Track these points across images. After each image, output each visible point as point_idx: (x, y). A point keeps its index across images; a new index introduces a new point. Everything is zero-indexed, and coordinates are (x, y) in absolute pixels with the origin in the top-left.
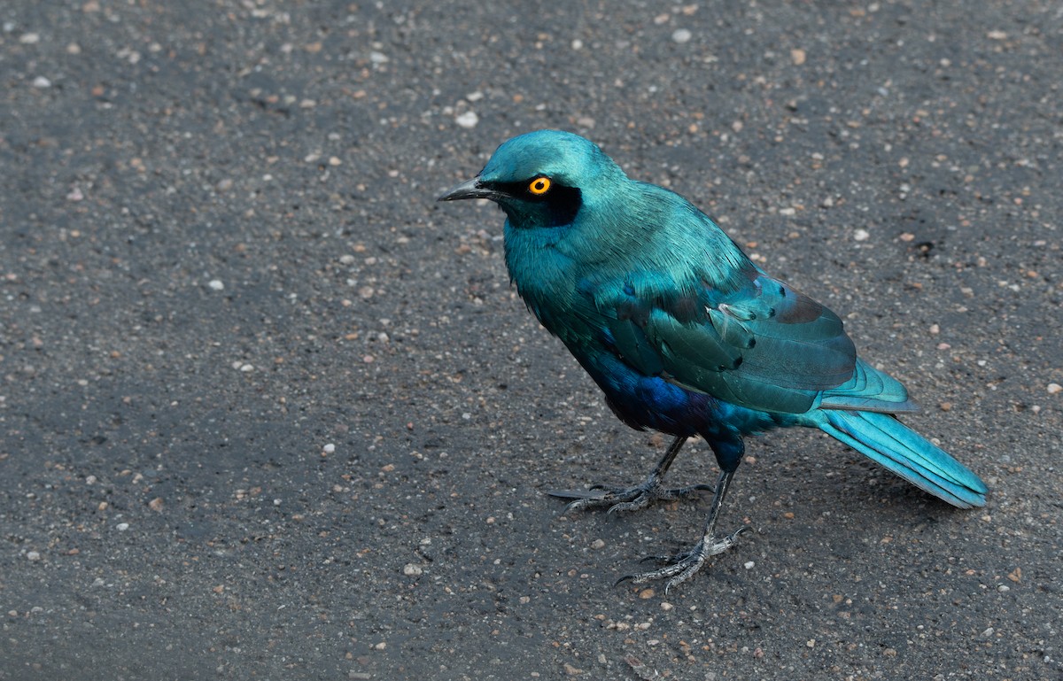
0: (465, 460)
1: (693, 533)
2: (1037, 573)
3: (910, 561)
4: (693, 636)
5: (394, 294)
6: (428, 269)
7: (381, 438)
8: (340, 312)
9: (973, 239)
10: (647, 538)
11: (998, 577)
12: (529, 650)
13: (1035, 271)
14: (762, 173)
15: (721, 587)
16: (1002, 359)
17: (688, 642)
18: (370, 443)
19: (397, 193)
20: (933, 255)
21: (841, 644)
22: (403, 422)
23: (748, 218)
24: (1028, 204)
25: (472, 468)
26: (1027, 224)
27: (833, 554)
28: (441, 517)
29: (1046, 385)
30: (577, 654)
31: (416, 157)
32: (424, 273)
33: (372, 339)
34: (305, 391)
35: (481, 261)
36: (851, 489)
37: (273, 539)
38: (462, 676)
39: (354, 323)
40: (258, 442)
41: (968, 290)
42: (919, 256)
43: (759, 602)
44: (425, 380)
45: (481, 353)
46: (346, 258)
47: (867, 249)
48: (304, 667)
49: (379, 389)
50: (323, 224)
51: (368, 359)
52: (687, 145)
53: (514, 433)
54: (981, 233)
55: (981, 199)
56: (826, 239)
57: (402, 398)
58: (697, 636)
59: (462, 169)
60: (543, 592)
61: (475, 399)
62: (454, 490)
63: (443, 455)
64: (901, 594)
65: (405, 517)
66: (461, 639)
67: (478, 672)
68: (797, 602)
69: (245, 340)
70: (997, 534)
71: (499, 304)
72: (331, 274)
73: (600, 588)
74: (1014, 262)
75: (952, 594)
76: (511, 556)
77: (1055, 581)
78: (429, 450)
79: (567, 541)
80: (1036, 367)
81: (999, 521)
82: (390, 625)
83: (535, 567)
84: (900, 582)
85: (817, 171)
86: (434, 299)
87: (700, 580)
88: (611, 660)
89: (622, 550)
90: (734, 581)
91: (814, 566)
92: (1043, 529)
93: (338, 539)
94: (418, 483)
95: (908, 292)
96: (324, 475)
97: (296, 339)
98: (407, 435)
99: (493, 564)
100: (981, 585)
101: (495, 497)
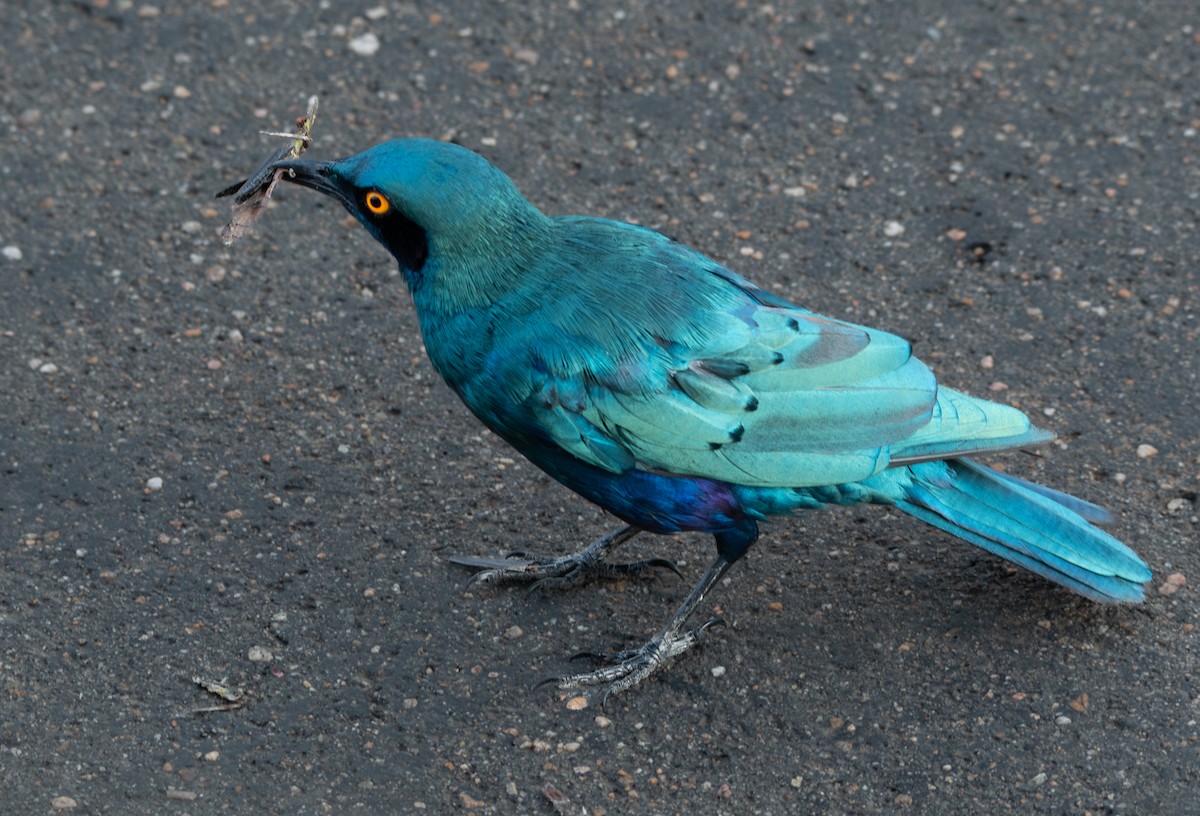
0: (338, 508)
1: (644, 625)
2: (1110, 702)
3: (937, 677)
4: (637, 763)
5: (253, 278)
6: (301, 246)
7: (226, 472)
8: (178, 298)
9: (1047, 242)
10: (580, 628)
11: (1056, 705)
12: (414, 771)
13: (1129, 289)
14: (763, 137)
15: (678, 699)
16: (1077, 408)
17: (630, 771)
18: (211, 479)
19: (264, 140)
20: (991, 261)
21: (837, 786)
22: (257, 453)
23: (741, 197)
24: (1123, 197)
25: (348, 520)
26: (1121, 225)
27: (833, 663)
28: (303, 585)
29: (1136, 446)
30: (478, 780)
31: (293, 91)
32: (296, 251)
33: (220, 338)
34: (125, 403)
36: (863, 574)
37: (72, 603)
38: (320, 803)
39: (197, 314)
40: (58, 470)
41: (1036, 311)
42: (970, 262)
43: (729, 722)
44: (289, 396)
45: (367, 365)
46: (191, 226)
47: (900, 248)
48: (106, 780)
49: (227, 406)
50: (161, 177)
51: (214, 364)
52: (663, 94)
53: (407, 476)
54: (1058, 234)
55: (1059, 187)
56: (845, 232)
57: (257, 420)
58: (643, 764)
59: (355, 111)
60: (436, 694)
61: (357, 426)
62: (322, 550)
63: (309, 500)
64: (923, 722)
65: (253, 582)
66: (321, 752)
67: (342, 798)
68: (781, 725)
69: (47, 330)
70: (1058, 647)
71: (395, 298)
72: (169, 246)
73: (514, 692)
74: (1101, 275)
75: (992, 724)
76: (395, 642)
77: (1134, 715)
78: (290, 493)
79: (472, 626)
80: (1123, 421)
81: (1061, 628)
82: (225, 728)
83: (427, 659)
84: (923, 705)
85: (838, 138)
86: (307, 287)
87: (651, 689)
88: (524, 790)
89: (546, 641)
90: (696, 692)
91: (806, 677)
92: (1121, 642)
93: (161, 607)
94: (274, 537)
95: (953, 309)
96: (146, 519)
97: (117, 333)
98: (262, 470)
99: (369, 652)
100: (1032, 715)
101: (377, 561)
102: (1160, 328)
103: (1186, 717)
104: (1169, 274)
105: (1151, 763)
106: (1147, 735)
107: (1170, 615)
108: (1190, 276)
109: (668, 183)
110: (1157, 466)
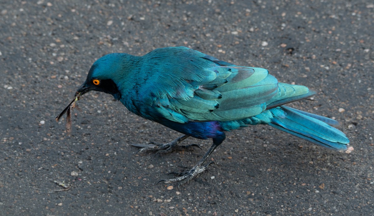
0: (97, 129)
1: (190, 164)
2: (331, 186)
3: (279, 179)
4: (188, 206)
5: (72, 60)
6: (86, 51)
7: (64, 119)
8: (49, 67)
9: (311, 47)
10: (171, 165)
11: (315, 187)
12: (121, 208)
13: (336, 61)
14: (225, 17)
15: (201, 186)
16: (320, 97)
17: (186, 208)
18: (59, 121)
19: (74, 19)
20: (294, 53)
21: (249, 212)
22: (73, 113)
23: (219, 34)
24: (334, 34)
25: (101, 133)
26: (333, 42)
27: (247, 175)
28: (87, 153)
29: (338, 109)
30: (140, 211)
31: (83, 4)
32: (84, 52)
33: (62, 78)
34: (33, 98)
35: (108, 48)
36: (256, 148)
37: (18, 159)
39: (55, 71)
40: (13, 119)
41: (308, 68)
42: (288, 54)
43: (216, 193)
46: (53, 45)
47: (267, 50)
48: (29, 212)
50: (44, 30)
51: (60, 86)
52: (195, 4)
53: (118, 120)
54: (314, 45)
55: (315, 31)
56: (250, 45)
58: (190, 206)
59: (102, 10)
60: (128, 185)
61: (103, 105)
62: (93, 142)
63: (89, 127)
64: (275, 192)
65: (72, 152)
66: (93, 203)
68: (232, 194)
69: (9, 76)
70: (315, 169)
72: (46, 51)
73: (151, 184)
74: (327, 57)
75: (296, 193)
76: (115, 170)
77: (338, 190)
78: (83, 125)
79: (138, 165)
80: (334, 101)
81: (316, 164)
82: (64, 196)
83: (125, 175)
84: (274, 187)
85: (248, 17)
86: (88, 63)
87: (192, 183)
88: (154, 214)
89: (160, 169)
90: (206, 184)
91: (239, 179)
92: (334, 168)
93: (44, 160)
94: (78, 138)
95: (283, 68)
96: (40, 133)
97: (30, 77)
98: (74, 118)
99: (107, 173)
100: (308, 190)
101: (109, 145)
102: (345, 73)
103: (354, 190)
104: (348, 57)
105: (344, 204)
106: (342, 196)
107: (349, 159)
108: (354, 57)
109: (196, 31)
110: (345, 115)
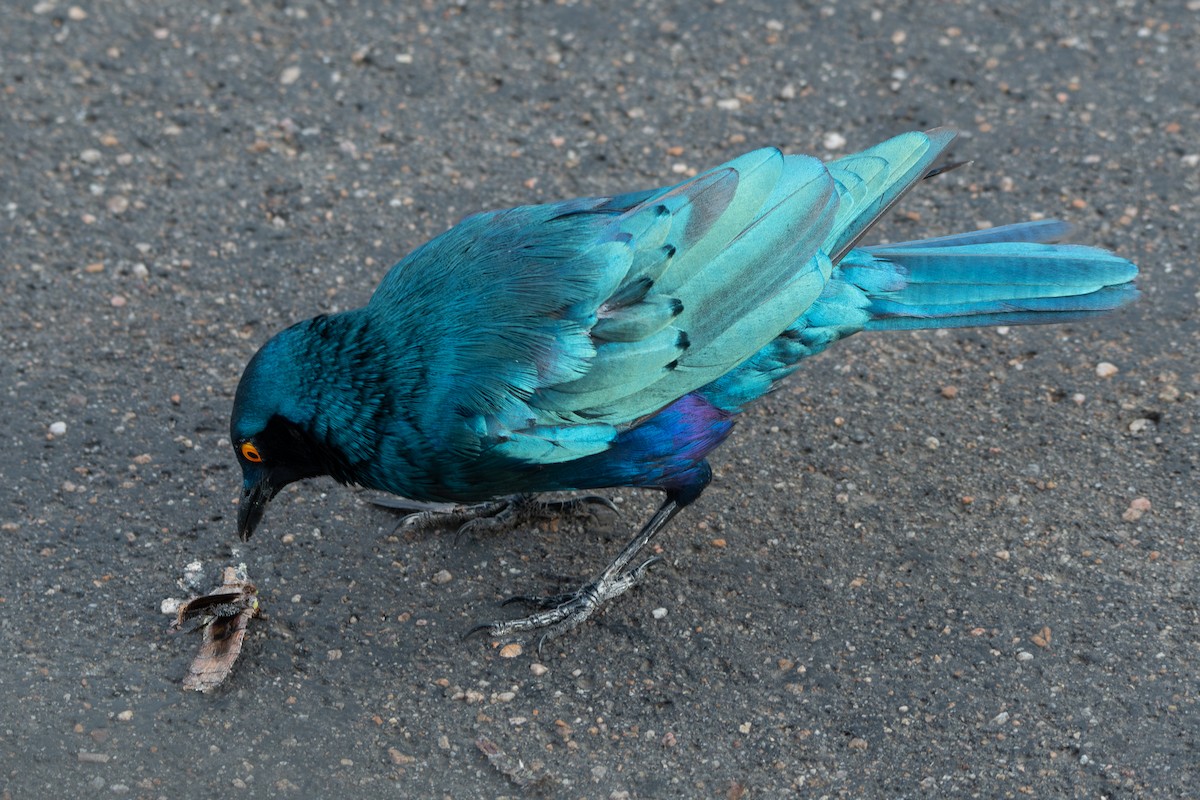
1: (580, 566)
2: (1074, 635)
3: (891, 613)
4: (576, 712)
5: (158, 209)
6: (208, 174)
7: (133, 415)
8: (78, 232)
9: (996, 151)
10: (513, 570)
11: (1017, 640)
12: (338, 725)
13: (1084, 199)
14: (694, 48)
15: (617, 644)
17: (569, 720)
18: (117, 423)
19: (166, 62)
21: (788, 731)
22: (166, 394)
23: (672, 111)
24: (1076, 103)
26: (1074, 131)
27: (780, 601)
28: (218, 533)
29: (1095, 365)
31: (194, 10)
32: (202, 179)
33: (124, 273)
34: (25, 344)
35: (284, 164)
36: (810, 508)
38: (241, 762)
39: (99, 248)
43: (673, 667)
44: (198, 333)
45: (280, 297)
46: (90, 155)
48: (14, 744)
49: (132, 345)
50: (58, 104)
51: (117, 301)
54: (1008, 142)
55: (1008, 93)
57: (165, 359)
58: (581, 714)
59: (261, 29)
60: (362, 644)
63: (222, 442)
64: (877, 661)
65: (165, 530)
67: (264, 757)
68: (727, 669)
70: (1018, 578)
71: (308, 227)
72: (67, 177)
73: (444, 640)
74: (1054, 185)
75: (950, 662)
76: (317, 590)
77: (1099, 648)
78: (202, 436)
79: (398, 572)
80: (1080, 338)
81: (1021, 559)
82: (139, 686)
83: (351, 607)
84: (876, 643)
85: (773, 47)
86: (215, 217)
87: (588, 633)
88: (457, 744)
89: (476, 586)
90: (636, 634)
91: (752, 616)
92: (1084, 572)
93: (67, 559)
94: (185, 482)
95: (899, 225)
96: (50, 467)
97: (14, 270)
98: (171, 412)
99: (290, 601)
100: (992, 651)
101: (296, 505)
102: (1118, 240)
103: (1154, 650)
104: (1125, 182)
105: (1119, 699)
106: (1114, 670)
107: (1135, 542)
108: (1148, 184)
109: (595, 98)
110: (1118, 385)
